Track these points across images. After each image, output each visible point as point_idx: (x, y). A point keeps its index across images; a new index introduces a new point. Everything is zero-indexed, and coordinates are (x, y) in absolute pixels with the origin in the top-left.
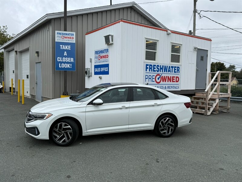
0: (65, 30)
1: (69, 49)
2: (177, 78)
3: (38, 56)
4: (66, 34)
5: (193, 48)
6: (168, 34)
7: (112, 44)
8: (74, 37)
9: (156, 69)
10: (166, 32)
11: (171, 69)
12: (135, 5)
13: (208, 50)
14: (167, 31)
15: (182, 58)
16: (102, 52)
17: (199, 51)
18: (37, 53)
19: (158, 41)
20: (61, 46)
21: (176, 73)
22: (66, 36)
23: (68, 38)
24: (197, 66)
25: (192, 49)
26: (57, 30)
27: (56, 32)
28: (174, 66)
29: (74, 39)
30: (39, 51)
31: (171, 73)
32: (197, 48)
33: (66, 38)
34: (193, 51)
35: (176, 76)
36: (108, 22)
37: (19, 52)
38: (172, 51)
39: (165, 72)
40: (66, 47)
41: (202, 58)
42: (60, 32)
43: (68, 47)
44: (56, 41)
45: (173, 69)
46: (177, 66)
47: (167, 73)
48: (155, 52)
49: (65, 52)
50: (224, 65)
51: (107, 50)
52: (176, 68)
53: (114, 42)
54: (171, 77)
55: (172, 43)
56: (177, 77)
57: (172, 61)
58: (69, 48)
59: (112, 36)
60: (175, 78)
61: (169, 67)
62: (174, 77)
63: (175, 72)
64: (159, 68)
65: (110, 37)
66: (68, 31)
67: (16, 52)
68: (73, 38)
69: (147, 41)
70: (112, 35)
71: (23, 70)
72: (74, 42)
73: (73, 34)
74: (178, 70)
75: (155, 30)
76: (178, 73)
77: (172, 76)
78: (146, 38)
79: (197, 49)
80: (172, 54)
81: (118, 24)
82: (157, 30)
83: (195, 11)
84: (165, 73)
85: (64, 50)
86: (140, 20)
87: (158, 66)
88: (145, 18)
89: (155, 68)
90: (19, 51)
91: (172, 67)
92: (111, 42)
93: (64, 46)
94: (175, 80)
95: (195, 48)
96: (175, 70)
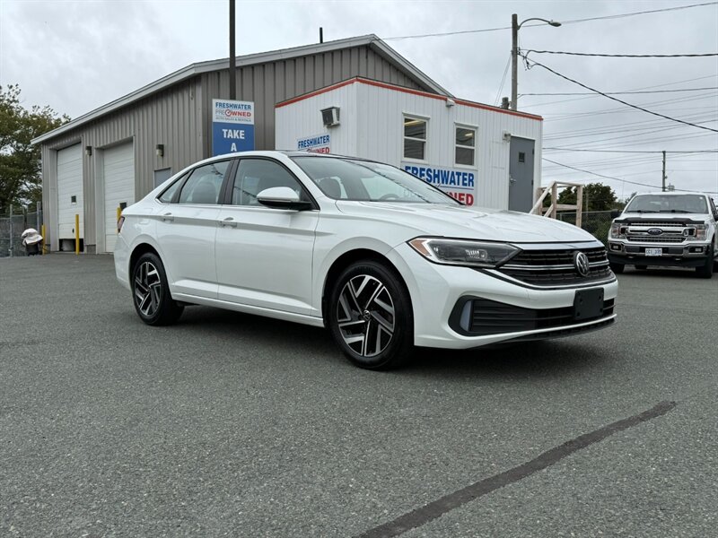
0: (233, 97)
1: (241, 137)
2: (470, 198)
3: (162, 156)
4: (235, 106)
5: (502, 136)
6: (449, 106)
7: (338, 125)
8: (252, 111)
9: (426, 177)
10: (443, 101)
11: (456, 177)
12: (376, 42)
13: (534, 141)
14: (446, 100)
15: (478, 157)
16: (315, 142)
17: (514, 141)
18: (161, 147)
19: (428, 119)
20: (225, 131)
21: (467, 187)
22: (234, 110)
23: (240, 114)
24: (510, 173)
25: (500, 137)
26: (215, 98)
27: (215, 101)
28: (462, 171)
29: (252, 117)
30: (165, 144)
31: (456, 186)
32: (510, 135)
33: (234, 114)
34: (502, 141)
35: (466, 192)
36: (328, 81)
37: (97, 149)
38: (458, 141)
39: (443, 183)
40: (235, 134)
41: (522, 156)
42: (222, 101)
43: (239, 134)
44: (214, 120)
45: (461, 177)
46: (468, 172)
47: (448, 185)
48: (424, 143)
49: (234, 144)
50: (612, 191)
51: (326, 139)
52: (467, 177)
53: (341, 122)
54: (456, 194)
55: (457, 124)
56: (468, 195)
57: (458, 161)
58: (241, 134)
59: (338, 110)
60: (465, 197)
61: (453, 173)
62: (463, 195)
63: (464, 184)
64: (432, 174)
65: (334, 112)
66: (239, 100)
67: (89, 148)
68: (249, 115)
69: (406, 120)
70: (338, 106)
71: (107, 191)
72: (252, 123)
73: (249, 107)
74: (471, 181)
75: (422, 97)
76: (471, 187)
77: (459, 191)
78: (405, 115)
79: (509, 138)
80: (457, 148)
81: (350, 85)
82: (426, 98)
83: (515, 52)
84: (445, 185)
85: (231, 140)
86: (387, 75)
87: (429, 170)
88: (398, 70)
89: (423, 175)
90: (98, 146)
91: (459, 174)
92: (335, 121)
93: (230, 131)
94: (464, 202)
95: (506, 135)
96: (464, 179)
